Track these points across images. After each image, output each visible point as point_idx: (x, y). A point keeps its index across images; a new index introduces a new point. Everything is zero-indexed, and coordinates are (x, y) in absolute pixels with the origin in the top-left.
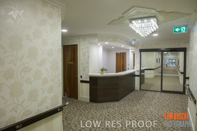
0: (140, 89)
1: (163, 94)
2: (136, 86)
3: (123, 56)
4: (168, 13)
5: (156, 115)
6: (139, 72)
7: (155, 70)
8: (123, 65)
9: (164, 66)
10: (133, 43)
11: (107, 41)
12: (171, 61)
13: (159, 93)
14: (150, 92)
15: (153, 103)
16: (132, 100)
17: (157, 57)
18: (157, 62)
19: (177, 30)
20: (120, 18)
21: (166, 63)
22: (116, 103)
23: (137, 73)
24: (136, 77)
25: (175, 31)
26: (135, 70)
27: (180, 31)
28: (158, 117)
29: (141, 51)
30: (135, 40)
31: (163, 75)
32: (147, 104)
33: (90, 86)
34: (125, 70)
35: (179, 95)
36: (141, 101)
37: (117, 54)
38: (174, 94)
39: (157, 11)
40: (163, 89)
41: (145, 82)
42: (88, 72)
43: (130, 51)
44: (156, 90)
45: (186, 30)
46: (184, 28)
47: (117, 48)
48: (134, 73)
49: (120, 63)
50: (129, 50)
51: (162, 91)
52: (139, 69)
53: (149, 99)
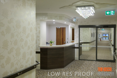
0: (79, 59)
1: (98, 62)
2: (76, 56)
3: (63, 31)
4: (101, 4)
5: (94, 75)
6: (78, 45)
7: (90, 44)
8: (63, 39)
9: (99, 40)
10: (74, 20)
11: (54, 19)
12: (104, 35)
13: (94, 61)
14: (87, 61)
15: (90, 68)
16: (74, 67)
17: (92, 32)
18: (92, 36)
19: (108, 13)
20: (70, 5)
21: (100, 38)
22: (62, 69)
23: (76, 46)
24: (76, 49)
25: (107, 14)
26: (75, 43)
27: (110, 14)
28: (95, 76)
29: (80, 27)
30: (75, 18)
31: (98, 46)
32: (86, 69)
33: (41, 56)
34: (65, 43)
35: (110, 63)
36: (82, 67)
37: (57, 29)
38: (106, 62)
39: (95, 3)
40: (98, 59)
41: (82, 53)
42: (39, 44)
43: (70, 26)
44: (92, 60)
45: (114, 13)
46: (113, 12)
47: (57, 24)
48: (74, 45)
49: (60, 37)
50: (68, 25)
51: (97, 60)
52: (78, 42)
53: (87, 66)
